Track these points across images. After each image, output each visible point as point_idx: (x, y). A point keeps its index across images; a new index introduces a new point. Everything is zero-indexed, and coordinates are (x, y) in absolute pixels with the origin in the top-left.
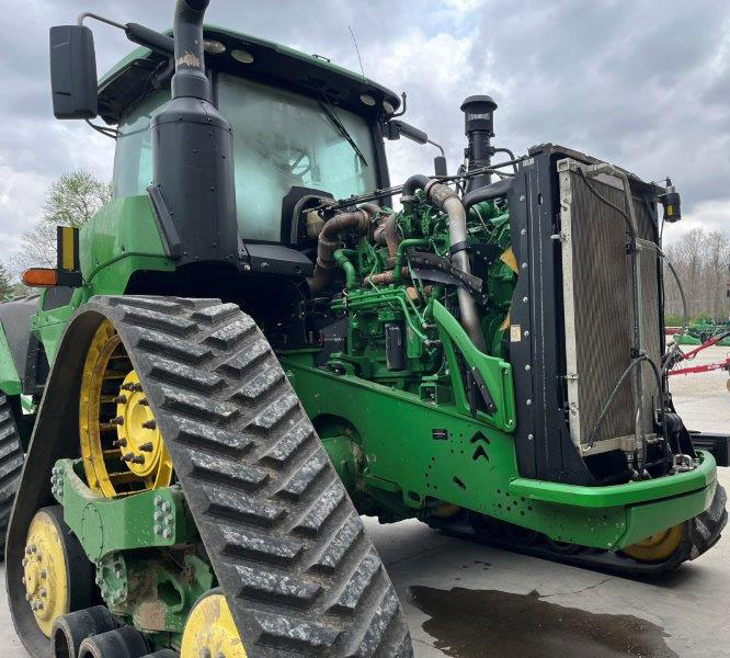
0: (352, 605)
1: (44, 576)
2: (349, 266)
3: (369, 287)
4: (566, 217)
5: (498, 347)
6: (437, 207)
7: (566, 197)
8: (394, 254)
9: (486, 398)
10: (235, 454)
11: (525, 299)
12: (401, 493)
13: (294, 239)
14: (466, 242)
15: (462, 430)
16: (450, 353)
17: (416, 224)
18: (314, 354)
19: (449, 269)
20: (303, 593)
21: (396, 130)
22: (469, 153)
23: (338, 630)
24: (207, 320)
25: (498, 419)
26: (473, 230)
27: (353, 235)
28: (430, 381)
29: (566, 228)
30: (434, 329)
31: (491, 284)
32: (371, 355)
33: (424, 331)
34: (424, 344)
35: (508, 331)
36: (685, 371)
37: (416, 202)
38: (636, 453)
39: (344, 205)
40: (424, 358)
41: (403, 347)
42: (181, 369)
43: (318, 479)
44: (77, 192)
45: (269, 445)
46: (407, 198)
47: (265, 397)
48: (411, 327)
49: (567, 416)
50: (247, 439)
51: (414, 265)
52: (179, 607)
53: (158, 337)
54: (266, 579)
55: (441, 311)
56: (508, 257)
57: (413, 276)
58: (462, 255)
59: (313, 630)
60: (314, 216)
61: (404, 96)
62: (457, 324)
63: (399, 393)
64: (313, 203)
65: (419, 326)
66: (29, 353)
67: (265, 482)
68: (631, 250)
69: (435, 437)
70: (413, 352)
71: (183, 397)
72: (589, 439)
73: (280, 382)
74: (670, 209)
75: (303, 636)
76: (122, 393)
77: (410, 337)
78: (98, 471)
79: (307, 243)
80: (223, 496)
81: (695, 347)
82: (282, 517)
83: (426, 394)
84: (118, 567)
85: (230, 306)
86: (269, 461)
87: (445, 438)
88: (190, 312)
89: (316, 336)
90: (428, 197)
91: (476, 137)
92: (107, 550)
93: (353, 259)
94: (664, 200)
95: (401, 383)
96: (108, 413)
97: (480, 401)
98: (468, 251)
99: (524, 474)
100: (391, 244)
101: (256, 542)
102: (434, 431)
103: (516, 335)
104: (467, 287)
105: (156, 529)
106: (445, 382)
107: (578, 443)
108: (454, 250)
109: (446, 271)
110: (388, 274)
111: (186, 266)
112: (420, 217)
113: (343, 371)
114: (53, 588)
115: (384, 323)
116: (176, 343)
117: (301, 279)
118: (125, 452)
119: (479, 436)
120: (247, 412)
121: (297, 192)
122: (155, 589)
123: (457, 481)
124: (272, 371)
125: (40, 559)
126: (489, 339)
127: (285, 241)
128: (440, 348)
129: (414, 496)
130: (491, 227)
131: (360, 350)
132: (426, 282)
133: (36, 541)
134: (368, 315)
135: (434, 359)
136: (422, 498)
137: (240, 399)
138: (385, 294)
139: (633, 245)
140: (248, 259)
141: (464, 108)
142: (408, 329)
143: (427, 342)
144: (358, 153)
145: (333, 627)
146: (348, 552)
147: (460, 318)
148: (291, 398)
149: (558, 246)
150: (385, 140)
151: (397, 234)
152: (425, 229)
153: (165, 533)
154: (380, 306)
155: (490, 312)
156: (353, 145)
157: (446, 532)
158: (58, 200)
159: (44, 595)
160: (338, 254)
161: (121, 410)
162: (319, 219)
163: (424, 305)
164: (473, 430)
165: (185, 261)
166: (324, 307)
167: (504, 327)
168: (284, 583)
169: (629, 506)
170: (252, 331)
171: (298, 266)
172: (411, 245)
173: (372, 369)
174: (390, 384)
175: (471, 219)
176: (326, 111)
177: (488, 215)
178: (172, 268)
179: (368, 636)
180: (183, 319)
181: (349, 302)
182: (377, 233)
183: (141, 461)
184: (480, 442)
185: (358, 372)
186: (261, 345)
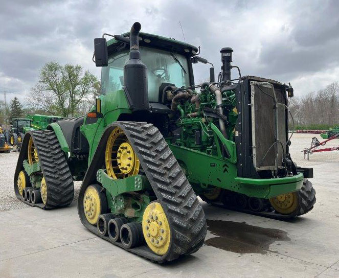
0: (190, 206)
1: (93, 205)
2: (182, 111)
3: (189, 117)
4: (253, 98)
5: (232, 138)
6: (213, 92)
7: (253, 93)
8: (198, 108)
9: (228, 153)
10: (158, 166)
11: (240, 123)
12: (200, 184)
13: (163, 101)
14: (222, 105)
15: (220, 164)
16: (216, 139)
17: (205, 98)
18: (171, 139)
19: (216, 113)
20: (178, 202)
21: (196, 60)
22: (223, 68)
23: (187, 212)
24: (145, 128)
25: (231, 160)
26: (224, 99)
27: (184, 100)
28: (210, 148)
29: (253, 102)
30: (211, 132)
31: (230, 117)
32: (189, 140)
33: (208, 132)
34: (208, 137)
35: (235, 133)
36: (321, 150)
37: (205, 91)
38: (275, 171)
39: (180, 90)
40: (207, 141)
41: (200, 138)
42: (141, 142)
43: (179, 174)
44: (52, 70)
45: (165, 164)
46: (203, 90)
47: (163, 151)
48: (203, 131)
49: (252, 159)
50: (160, 162)
51: (205, 111)
52: (138, 210)
53: (135, 134)
54: (168, 197)
55: (214, 127)
56: (235, 110)
57: (204, 115)
58: (221, 108)
59: (181, 210)
60: (170, 93)
61: (199, 47)
62: (218, 130)
63: (199, 152)
64: (169, 89)
65: (207, 131)
66: (72, 138)
67: (165, 174)
68: (275, 107)
69: (211, 166)
70: (204, 139)
71: (143, 150)
72: (259, 166)
73: (166, 147)
74: (290, 93)
75: (179, 211)
76: (120, 149)
77: (203, 134)
78: (112, 172)
79: (168, 102)
80: (156, 176)
81: (326, 140)
82: (170, 183)
83: (209, 152)
84: (121, 199)
85: (150, 124)
86: (166, 168)
87: (215, 166)
88: (140, 127)
89: (172, 133)
90: (210, 89)
91: (225, 63)
92: (120, 193)
93: (183, 108)
94: (288, 90)
95: (199, 149)
96: (114, 156)
97: (226, 154)
98: (222, 107)
99: (239, 176)
100: (197, 104)
101: (165, 188)
102: (211, 164)
103: (237, 134)
104: (222, 119)
105: (136, 186)
106: (215, 149)
107: (255, 167)
108: (218, 107)
109: (215, 114)
110: (196, 113)
111: (134, 112)
112: (206, 95)
113: (180, 145)
114: (96, 208)
115: (194, 130)
116: (139, 135)
117: (167, 115)
118: (120, 167)
119: (226, 165)
120: (159, 155)
121: (164, 85)
122: (131, 205)
123: (218, 179)
124: (164, 144)
125: (91, 200)
126: (229, 135)
127: (160, 102)
128: (213, 138)
129: (204, 185)
130: (230, 99)
131: (185, 139)
132: (208, 117)
133: (90, 194)
134: (189, 127)
135: (211, 141)
136: (207, 184)
137: (157, 151)
138: (194, 120)
139: (275, 106)
140: (152, 109)
141: (221, 52)
142: (202, 132)
143: (209, 136)
144: (183, 69)
145: (186, 211)
146: (188, 194)
147: (219, 128)
148: (170, 152)
149: (250, 107)
150: (192, 63)
151: (199, 101)
152: (208, 100)
153: (139, 187)
154: (193, 124)
155: (229, 126)
156: (181, 66)
157: (213, 205)
158: (44, 73)
159: (93, 210)
160: (179, 106)
161: (118, 155)
162: (171, 94)
163: (208, 124)
164: (224, 163)
165: (134, 110)
166: (174, 124)
167: (233, 132)
168: (173, 199)
169: (270, 185)
170: (157, 132)
171: (166, 111)
172: (203, 105)
173: (190, 145)
174: (196, 150)
175: (223, 96)
176: (173, 55)
177: (229, 95)
178: (131, 112)
179: (194, 215)
180: (139, 128)
181: (183, 122)
182: (192, 99)
183: (126, 169)
184: (226, 167)
185: (185, 145)
186: (161, 136)
